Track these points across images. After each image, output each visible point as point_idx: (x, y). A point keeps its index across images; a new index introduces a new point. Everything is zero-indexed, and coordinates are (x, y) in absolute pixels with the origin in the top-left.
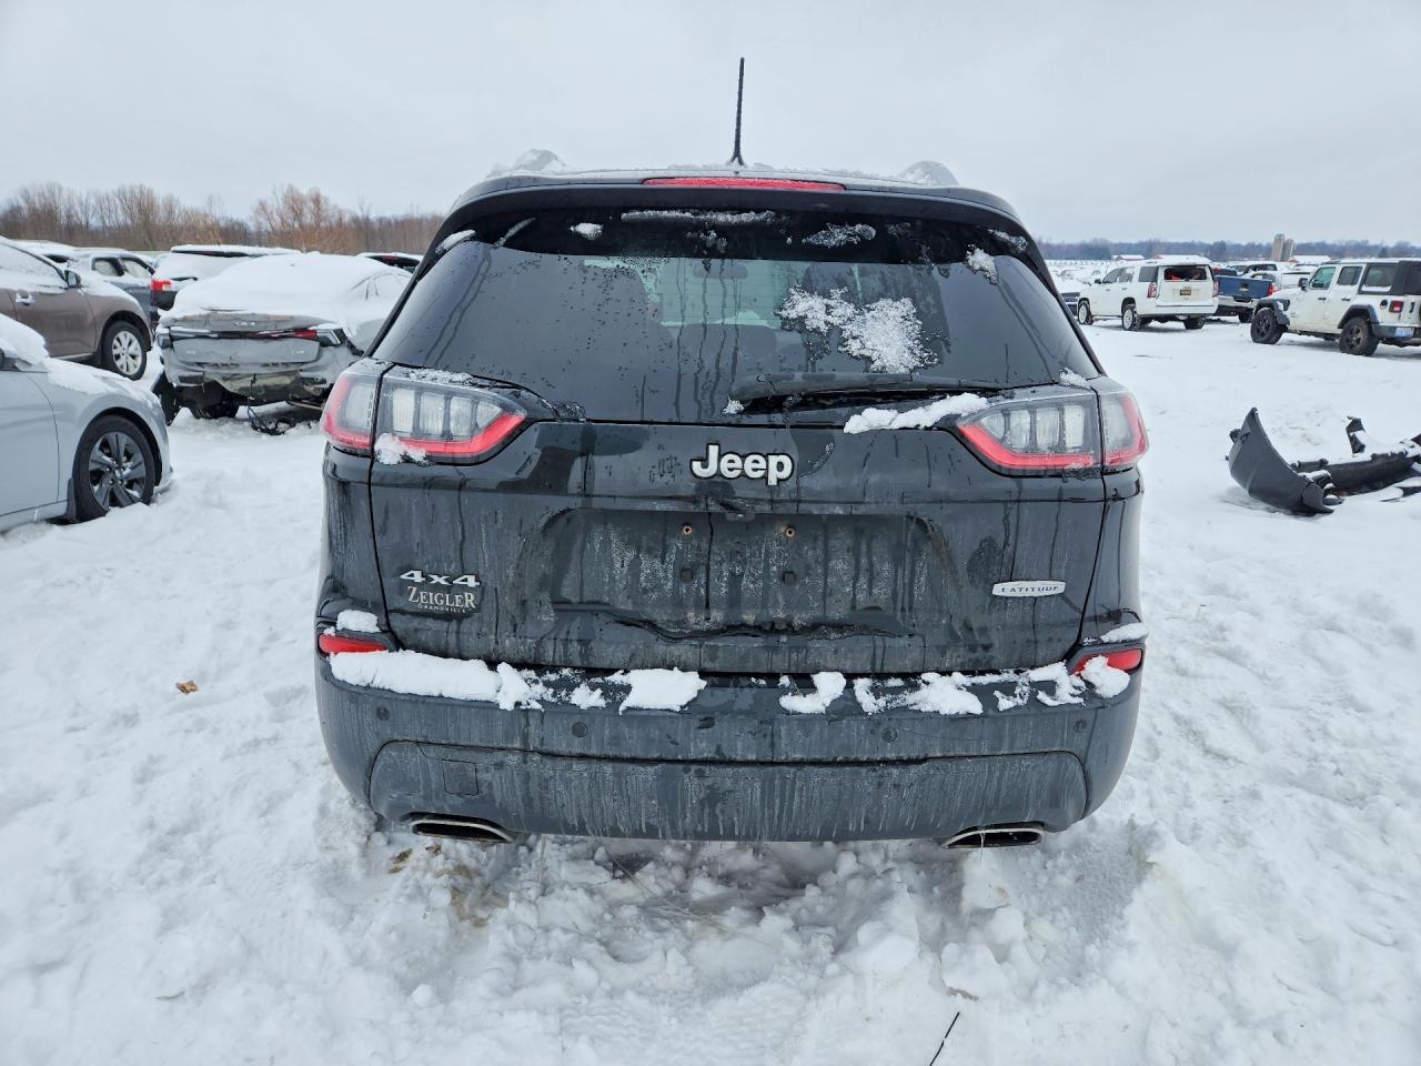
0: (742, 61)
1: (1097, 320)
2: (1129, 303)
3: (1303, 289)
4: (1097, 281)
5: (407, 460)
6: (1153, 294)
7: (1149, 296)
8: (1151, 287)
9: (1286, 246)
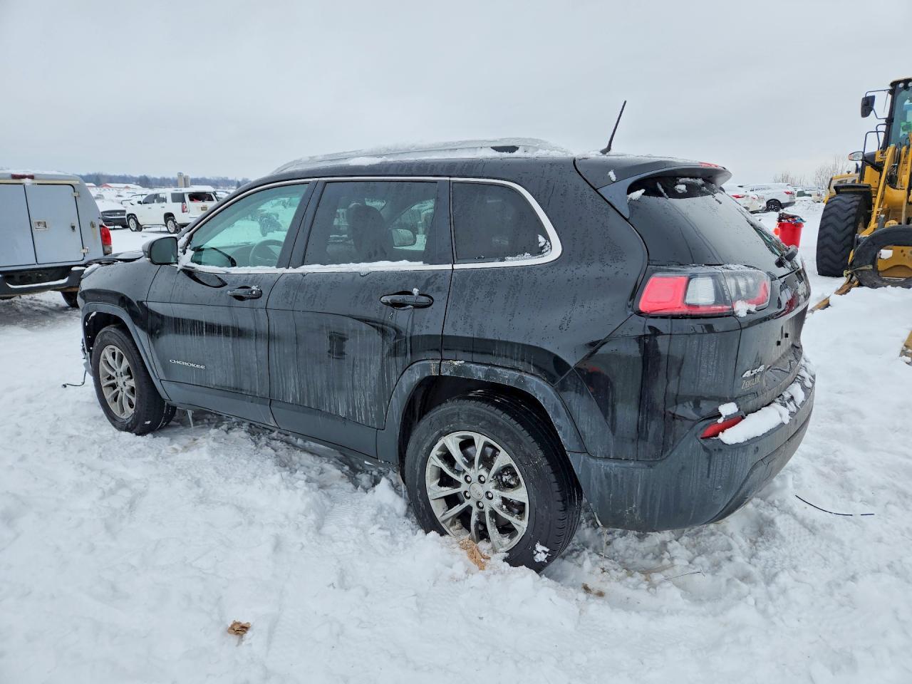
0: (625, 102)
1: (145, 228)
2: (169, 216)
3: (285, 207)
4: (139, 202)
5: (749, 312)
6: (185, 210)
7: (183, 212)
8: (183, 206)
9: (185, 179)
